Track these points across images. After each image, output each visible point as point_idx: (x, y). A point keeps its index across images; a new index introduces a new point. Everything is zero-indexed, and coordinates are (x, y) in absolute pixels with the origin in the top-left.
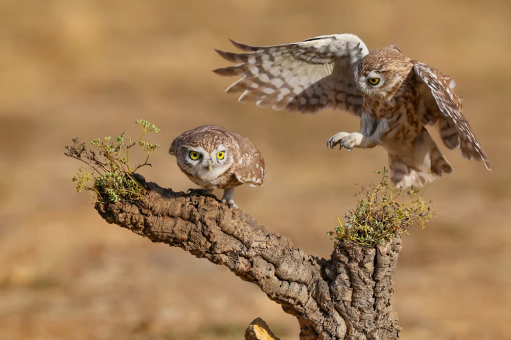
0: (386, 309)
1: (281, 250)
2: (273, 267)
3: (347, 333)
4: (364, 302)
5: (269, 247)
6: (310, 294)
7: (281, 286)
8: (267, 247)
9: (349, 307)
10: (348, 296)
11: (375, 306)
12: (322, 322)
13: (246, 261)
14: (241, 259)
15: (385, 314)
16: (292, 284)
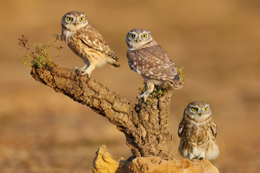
0: (165, 125)
1: (114, 96)
2: (111, 104)
3: (147, 135)
4: (154, 120)
5: (108, 94)
6: (129, 118)
7: (115, 114)
8: (107, 95)
9: (147, 122)
10: (147, 117)
11: (160, 123)
12: (135, 131)
13: (98, 101)
14: (95, 100)
15: (165, 127)
16: (120, 113)
